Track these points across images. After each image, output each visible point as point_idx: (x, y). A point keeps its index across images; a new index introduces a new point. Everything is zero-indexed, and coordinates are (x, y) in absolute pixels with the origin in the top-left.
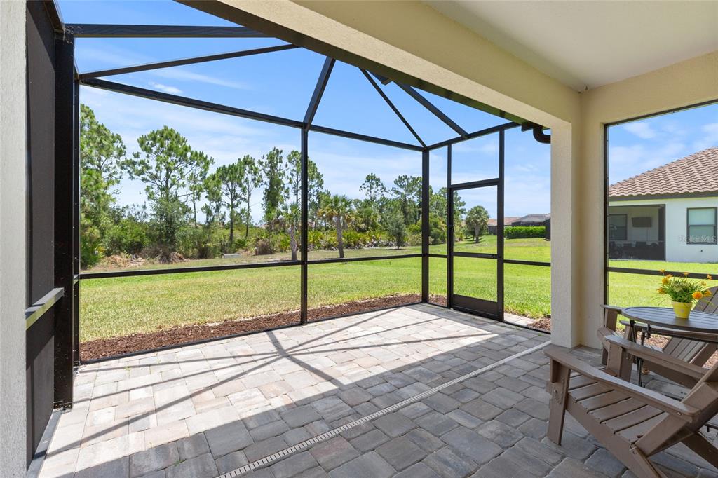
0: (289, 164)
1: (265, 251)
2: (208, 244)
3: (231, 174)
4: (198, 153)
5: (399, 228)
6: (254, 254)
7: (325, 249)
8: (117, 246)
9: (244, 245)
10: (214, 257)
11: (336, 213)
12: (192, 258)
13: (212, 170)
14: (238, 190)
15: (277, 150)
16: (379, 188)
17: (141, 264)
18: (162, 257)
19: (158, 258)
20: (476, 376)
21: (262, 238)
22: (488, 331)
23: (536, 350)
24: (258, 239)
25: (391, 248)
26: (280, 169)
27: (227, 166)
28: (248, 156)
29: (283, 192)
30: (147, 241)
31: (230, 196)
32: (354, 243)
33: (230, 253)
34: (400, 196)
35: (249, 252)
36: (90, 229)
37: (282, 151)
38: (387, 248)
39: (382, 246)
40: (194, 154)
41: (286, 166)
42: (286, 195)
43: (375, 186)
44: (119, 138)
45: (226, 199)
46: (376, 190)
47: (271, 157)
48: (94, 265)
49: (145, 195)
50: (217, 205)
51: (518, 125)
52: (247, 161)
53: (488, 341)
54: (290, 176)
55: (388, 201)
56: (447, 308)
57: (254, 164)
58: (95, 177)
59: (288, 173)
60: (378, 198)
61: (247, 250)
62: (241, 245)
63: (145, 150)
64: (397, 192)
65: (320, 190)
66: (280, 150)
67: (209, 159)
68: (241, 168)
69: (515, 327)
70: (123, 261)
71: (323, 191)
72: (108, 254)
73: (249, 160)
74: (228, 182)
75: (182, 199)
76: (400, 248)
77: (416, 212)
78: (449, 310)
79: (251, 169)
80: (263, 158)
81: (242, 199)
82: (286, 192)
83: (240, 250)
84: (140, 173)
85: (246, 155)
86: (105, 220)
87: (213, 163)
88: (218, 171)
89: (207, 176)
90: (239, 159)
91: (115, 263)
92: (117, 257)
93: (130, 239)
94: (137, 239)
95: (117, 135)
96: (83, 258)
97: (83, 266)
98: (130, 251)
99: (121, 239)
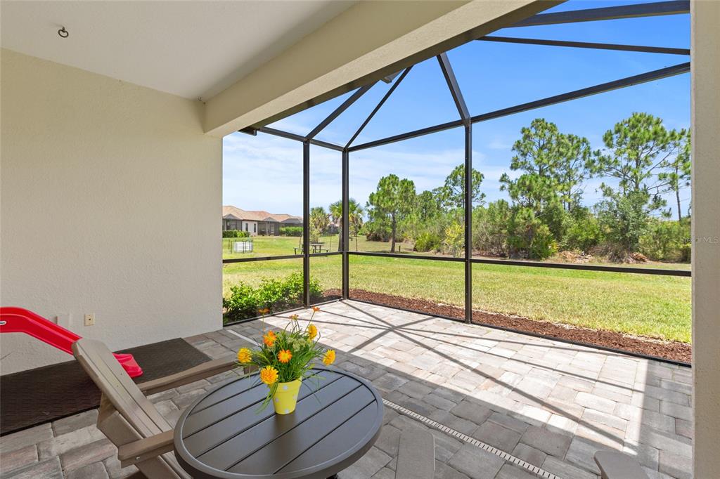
8: (573, 243)
17: (589, 260)
18: (611, 256)
19: (607, 257)
30: (602, 240)
36: (541, 227)
44: (584, 141)
48: (547, 258)
49: (601, 192)
63: (608, 145)
70: (574, 257)
72: (561, 250)
86: (567, 220)
91: (565, 258)
92: (569, 253)
93: (585, 237)
94: (592, 237)
95: (584, 138)
96: (540, 252)
97: (539, 258)
98: (582, 248)
99: (577, 236)
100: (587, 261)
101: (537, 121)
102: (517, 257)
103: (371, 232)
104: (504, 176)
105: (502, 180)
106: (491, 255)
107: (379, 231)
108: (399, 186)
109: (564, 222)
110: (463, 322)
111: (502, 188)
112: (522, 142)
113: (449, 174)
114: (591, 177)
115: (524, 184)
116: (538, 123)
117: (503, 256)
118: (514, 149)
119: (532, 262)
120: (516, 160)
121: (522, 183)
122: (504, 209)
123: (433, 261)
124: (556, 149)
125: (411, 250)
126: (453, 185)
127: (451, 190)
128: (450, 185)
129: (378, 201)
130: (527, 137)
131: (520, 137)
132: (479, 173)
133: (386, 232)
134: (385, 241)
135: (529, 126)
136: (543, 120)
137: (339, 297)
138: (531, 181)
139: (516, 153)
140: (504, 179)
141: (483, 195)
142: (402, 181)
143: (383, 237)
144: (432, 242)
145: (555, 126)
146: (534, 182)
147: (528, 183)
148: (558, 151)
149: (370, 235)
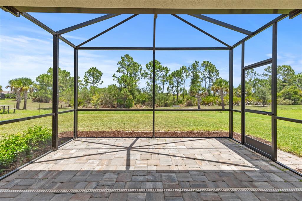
0: (201, 67)
1: (190, 105)
2: (167, 102)
3: (177, 74)
4: (164, 67)
5: (264, 95)
6: (185, 106)
7: (218, 105)
8: (139, 101)
9: (182, 102)
10: (170, 106)
11: (220, 87)
12: (162, 106)
13: (170, 73)
14: (180, 80)
15: (197, 62)
16: (253, 74)
17: (144, 107)
18: (151, 106)
19: (149, 106)
20: (199, 192)
21: (189, 100)
22: (254, 165)
23: (280, 192)
24: (187, 100)
25: (260, 106)
26: (198, 70)
27: (176, 71)
28: (184, 66)
29: (200, 80)
30: (147, 100)
31: (177, 82)
32: (235, 102)
33: (176, 105)
34: (269, 77)
35: (183, 105)
36: (130, 96)
37: (199, 62)
38: (257, 106)
39: (253, 104)
40: (162, 68)
41: (200, 68)
42: (201, 81)
43: (250, 73)
44: (140, 66)
45: (176, 84)
46: (251, 75)
47: (194, 65)
48: (131, 107)
49: (147, 84)
50: (172, 86)
51: (286, 15)
52: (184, 68)
53: (244, 172)
54: (203, 73)
55: (259, 80)
56: (241, 144)
57: (186, 69)
58: (132, 79)
59: (202, 71)
60: (253, 79)
61: (182, 104)
62: (180, 102)
63: (147, 68)
64: (266, 75)
65: (217, 77)
66: (198, 62)
67: (168, 69)
68: (181, 71)
69: (282, 168)
70: (139, 106)
71: (219, 78)
72: (135, 104)
73: (184, 67)
74: (176, 77)
75: (159, 85)
76: (265, 106)
77: (281, 86)
78: (242, 145)
79: (185, 71)
80: (190, 66)
81: (181, 84)
82: (201, 79)
83: (180, 104)
84: (146, 77)
85: (183, 66)
86: (136, 93)
87: (170, 70)
88: (172, 73)
89: (168, 75)
90: (181, 68)
91: (137, 107)
92: (138, 105)
93: (142, 99)
94: (144, 99)
95: (140, 65)
96: (129, 105)
97: (129, 107)
98: (142, 103)
99: (140, 99)
100: (144, 108)
101: (127, 55)
102: (120, 107)
103: (36, 97)
104: (114, 75)
105: (113, 76)
106: (109, 107)
107: (42, 97)
108: (61, 74)
109: (135, 94)
110: (151, 138)
111: (114, 80)
112: (121, 62)
113: (87, 71)
114: (142, 78)
115: (123, 79)
116: (127, 56)
117: (114, 107)
118: (118, 64)
119: (126, 109)
120: (119, 69)
121: (123, 78)
122: (116, 88)
123: (90, 112)
124: (134, 67)
125: (67, 106)
126: (89, 76)
127: (88, 78)
128: (87, 76)
129: (48, 80)
130: (123, 60)
131: (121, 60)
132: (101, 72)
133: (47, 97)
134: (46, 102)
135: (124, 56)
136: (129, 55)
137: (72, 138)
138: (126, 78)
139: (119, 66)
140: (114, 76)
141: (102, 82)
142: (63, 71)
143: (45, 100)
144: (80, 102)
145: (132, 58)
146: (127, 78)
147: (125, 78)
148: (134, 68)
149: (35, 99)
